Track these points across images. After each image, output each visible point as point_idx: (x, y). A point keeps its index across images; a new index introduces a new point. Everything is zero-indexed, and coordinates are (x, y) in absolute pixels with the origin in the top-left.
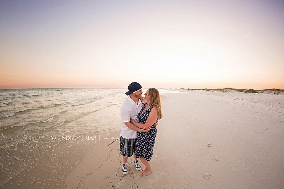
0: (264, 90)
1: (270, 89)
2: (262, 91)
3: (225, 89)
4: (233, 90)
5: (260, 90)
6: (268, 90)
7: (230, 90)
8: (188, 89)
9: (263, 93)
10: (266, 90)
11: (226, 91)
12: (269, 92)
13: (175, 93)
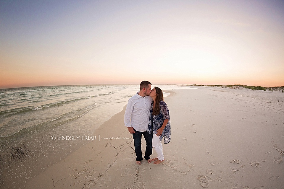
0: (273, 88)
1: (279, 87)
2: (270, 89)
3: (234, 86)
4: (241, 87)
5: (270, 88)
6: (277, 87)
7: (239, 86)
8: (200, 86)
9: (272, 90)
10: (275, 87)
11: (235, 88)
12: (278, 89)
13: (182, 90)
